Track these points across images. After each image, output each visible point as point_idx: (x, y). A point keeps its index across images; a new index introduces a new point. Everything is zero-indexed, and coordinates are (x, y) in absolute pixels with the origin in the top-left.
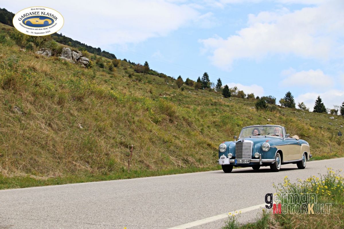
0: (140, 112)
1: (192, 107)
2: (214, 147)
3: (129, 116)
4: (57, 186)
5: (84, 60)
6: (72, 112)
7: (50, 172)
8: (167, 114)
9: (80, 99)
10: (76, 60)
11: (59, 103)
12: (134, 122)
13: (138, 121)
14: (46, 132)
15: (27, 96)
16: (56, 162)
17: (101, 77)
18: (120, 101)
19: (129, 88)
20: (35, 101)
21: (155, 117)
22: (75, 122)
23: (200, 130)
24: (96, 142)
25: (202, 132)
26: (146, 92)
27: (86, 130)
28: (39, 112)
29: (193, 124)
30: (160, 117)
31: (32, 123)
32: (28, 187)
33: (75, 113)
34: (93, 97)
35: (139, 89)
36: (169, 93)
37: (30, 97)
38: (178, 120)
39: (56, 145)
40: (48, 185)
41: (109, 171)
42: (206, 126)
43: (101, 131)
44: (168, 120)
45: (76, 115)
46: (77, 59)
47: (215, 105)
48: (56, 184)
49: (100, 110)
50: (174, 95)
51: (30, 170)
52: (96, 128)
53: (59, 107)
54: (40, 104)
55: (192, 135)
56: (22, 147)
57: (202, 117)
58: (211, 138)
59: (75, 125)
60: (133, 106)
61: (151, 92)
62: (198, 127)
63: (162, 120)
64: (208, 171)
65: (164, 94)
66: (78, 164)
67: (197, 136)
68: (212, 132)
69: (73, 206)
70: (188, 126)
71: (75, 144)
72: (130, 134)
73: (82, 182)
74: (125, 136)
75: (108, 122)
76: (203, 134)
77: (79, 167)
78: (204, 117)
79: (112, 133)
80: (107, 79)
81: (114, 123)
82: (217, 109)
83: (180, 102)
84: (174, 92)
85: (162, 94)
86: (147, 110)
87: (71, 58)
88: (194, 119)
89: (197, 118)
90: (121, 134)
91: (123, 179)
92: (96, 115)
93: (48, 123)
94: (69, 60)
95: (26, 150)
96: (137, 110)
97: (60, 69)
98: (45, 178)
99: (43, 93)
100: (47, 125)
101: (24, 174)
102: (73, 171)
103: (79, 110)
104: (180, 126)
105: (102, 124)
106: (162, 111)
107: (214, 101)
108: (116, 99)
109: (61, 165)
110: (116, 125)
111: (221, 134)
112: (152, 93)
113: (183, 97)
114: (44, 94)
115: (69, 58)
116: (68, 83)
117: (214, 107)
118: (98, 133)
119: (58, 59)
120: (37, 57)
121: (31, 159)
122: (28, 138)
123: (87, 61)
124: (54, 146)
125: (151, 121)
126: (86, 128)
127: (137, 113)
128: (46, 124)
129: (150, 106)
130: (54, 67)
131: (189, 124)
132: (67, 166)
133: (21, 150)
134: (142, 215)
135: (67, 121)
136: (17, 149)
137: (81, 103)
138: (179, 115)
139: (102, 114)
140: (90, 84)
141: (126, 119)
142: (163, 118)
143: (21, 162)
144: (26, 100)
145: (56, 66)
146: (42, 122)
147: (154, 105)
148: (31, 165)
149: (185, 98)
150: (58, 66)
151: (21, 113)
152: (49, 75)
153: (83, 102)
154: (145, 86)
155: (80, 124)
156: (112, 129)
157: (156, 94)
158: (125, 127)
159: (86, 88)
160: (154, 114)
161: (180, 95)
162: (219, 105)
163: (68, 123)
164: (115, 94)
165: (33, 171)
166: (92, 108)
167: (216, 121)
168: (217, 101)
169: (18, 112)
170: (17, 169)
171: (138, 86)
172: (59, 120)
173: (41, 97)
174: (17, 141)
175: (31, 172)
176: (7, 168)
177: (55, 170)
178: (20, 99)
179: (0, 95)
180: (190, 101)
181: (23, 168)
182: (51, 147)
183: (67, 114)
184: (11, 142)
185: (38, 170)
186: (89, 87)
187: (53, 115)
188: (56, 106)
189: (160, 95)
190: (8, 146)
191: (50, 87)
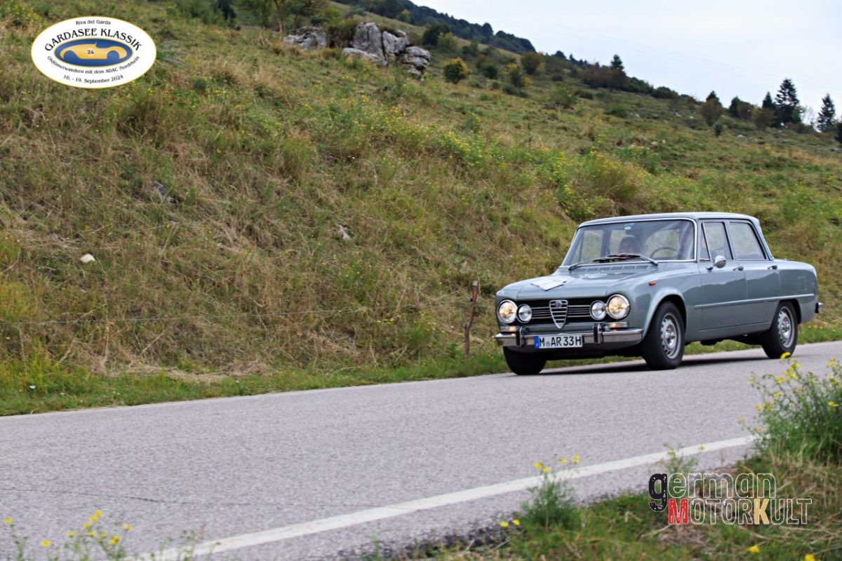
1: (703, 172)
3: (491, 204)
5: (416, 56)
6: (322, 195)
7: (233, 362)
8: (612, 194)
9: (351, 157)
10: (393, 55)
11: (284, 172)
12: (505, 221)
13: (521, 216)
14: (235, 250)
15: (191, 152)
16: (256, 333)
17: (451, 99)
18: (474, 161)
19: (529, 128)
20: (212, 166)
21: (575, 203)
22: (329, 222)
26: (579, 137)
27: (357, 244)
28: (222, 196)
30: (589, 204)
31: (197, 226)
32: (148, 403)
33: (330, 198)
34: (389, 152)
35: (558, 128)
36: (645, 138)
37: (200, 156)
39: (260, 286)
40: (210, 397)
41: (410, 358)
43: (400, 245)
44: (616, 213)
45: (332, 201)
46: (395, 54)
47: (778, 166)
48: (235, 394)
49: (407, 186)
50: (661, 142)
51: (176, 355)
52: (388, 238)
53: (285, 181)
54: (227, 173)
56: (157, 295)
59: (326, 229)
60: (511, 176)
61: (592, 137)
63: (595, 211)
65: (631, 142)
66: (322, 339)
72: (490, 252)
73: (316, 387)
74: (474, 259)
75: (425, 221)
77: (324, 347)
78: (729, 200)
79: (436, 250)
80: (468, 103)
81: (444, 223)
82: (780, 178)
83: (673, 161)
84: (664, 135)
85: (624, 142)
86: (556, 184)
87: (380, 51)
90: (462, 254)
91: (440, 378)
92: (394, 200)
93: (245, 226)
95: (169, 302)
96: (524, 185)
97: (338, 83)
99: (239, 144)
100: (244, 231)
101: (154, 369)
102: (304, 359)
103: (345, 188)
105: (403, 227)
106: (599, 187)
107: (774, 154)
108: (459, 156)
109: (270, 342)
110: (452, 229)
112: (593, 139)
113: (686, 146)
114: (243, 147)
115: (375, 51)
116: (321, 115)
117: (774, 173)
118: (394, 252)
120: (277, 52)
121: (180, 326)
122: (179, 269)
123: (422, 57)
124: (253, 289)
125: (565, 217)
126: (360, 238)
127: (522, 195)
128: (239, 230)
129: (564, 174)
130: (322, 77)
132: (287, 345)
133: (153, 302)
134: (334, 473)
135: (305, 220)
136: (141, 297)
137: (351, 170)
138: (649, 195)
139: (410, 198)
140: (384, 117)
141: (482, 210)
142: (600, 207)
143: (150, 334)
144: (187, 165)
145: (328, 73)
146: (229, 225)
147: (577, 171)
148: (180, 344)
149: (691, 150)
150: (333, 72)
151: (170, 199)
152: (272, 95)
153: (356, 166)
154: (577, 119)
155: (344, 226)
156: (439, 240)
157: (607, 141)
158: (478, 234)
159: (372, 128)
160: (575, 195)
161: (678, 142)
162: (790, 166)
163: (305, 223)
164: (458, 141)
165: (185, 358)
166: (379, 182)
167: (765, 211)
168: (786, 156)
169: (160, 195)
170: (138, 354)
171: (555, 122)
172: (279, 218)
173: (232, 153)
174: (144, 279)
175: (177, 360)
176: (107, 352)
177: (249, 357)
178: (172, 159)
179: (114, 151)
180: (705, 158)
181: (156, 351)
182: (246, 293)
183: (307, 200)
184: (126, 280)
185: (201, 355)
186: (382, 125)
187: (262, 203)
188: (274, 180)
189: (619, 144)
190: (117, 289)
191: (266, 126)
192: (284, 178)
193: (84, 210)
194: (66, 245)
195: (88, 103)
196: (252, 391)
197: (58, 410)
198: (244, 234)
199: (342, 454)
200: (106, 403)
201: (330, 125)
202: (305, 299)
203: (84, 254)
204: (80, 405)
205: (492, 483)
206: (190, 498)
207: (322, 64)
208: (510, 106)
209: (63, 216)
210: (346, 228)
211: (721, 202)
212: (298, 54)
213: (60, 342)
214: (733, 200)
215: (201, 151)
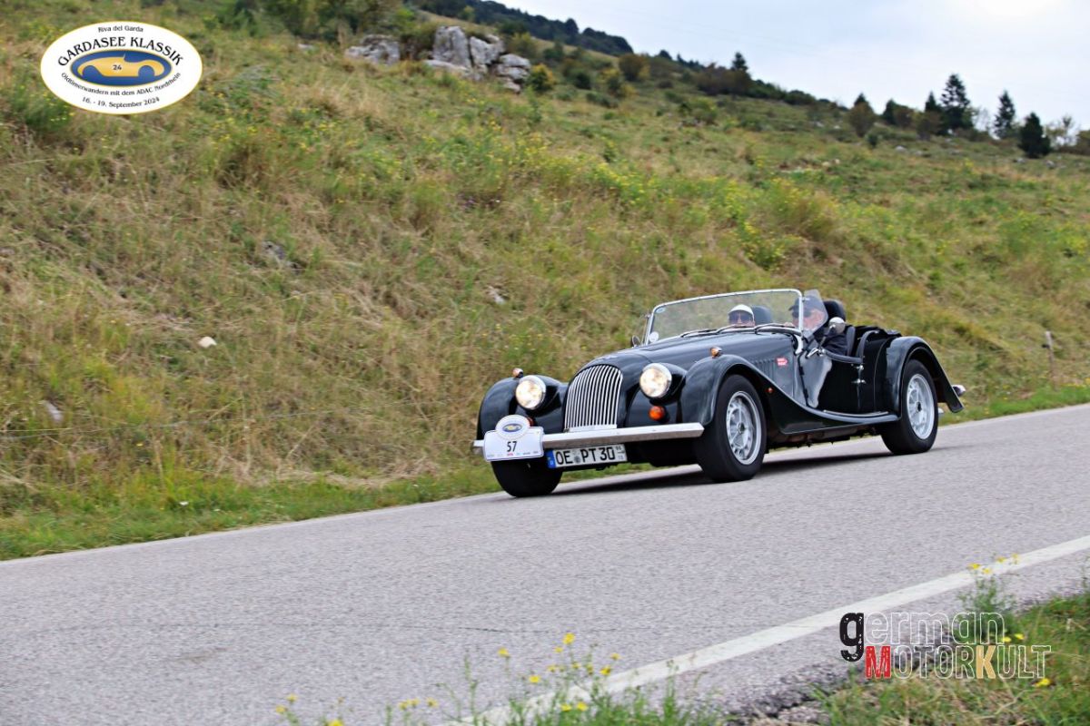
0: (707, 234)
1: (897, 198)
2: (982, 336)
3: (666, 250)
4: (419, 506)
5: (513, 66)
6: (463, 248)
7: (394, 462)
8: (803, 231)
9: (490, 201)
10: (484, 66)
11: (416, 221)
12: (684, 271)
13: (699, 264)
14: (376, 324)
15: (305, 203)
16: (414, 425)
17: (570, 120)
18: (634, 198)
19: (671, 151)
20: (332, 220)
21: (758, 244)
22: (477, 282)
23: (926, 280)
24: (554, 349)
25: (932, 287)
26: (734, 161)
27: (514, 308)
28: (349, 257)
29: (900, 262)
30: (778, 245)
31: (325, 295)
32: (317, 517)
33: (475, 253)
34: (536, 192)
35: (708, 150)
36: (814, 157)
37: (316, 207)
38: (845, 252)
39: (413, 366)
40: (386, 505)
42: (947, 264)
43: (567, 307)
44: (809, 254)
45: (478, 257)
46: (487, 65)
47: (984, 185)
48: (415, 502)
49: (564, 233)
50: (834, 162)
51: (327, 457)
52: (552, 299)
53: (420, 233)
54: (351, 228)
55: (897, 299)
56: (296, 381)
57: (933, 234)
58: (970, 307)
59: (477, 291)
60: (679, 214)
61: (749, 160)
62: (920, 272)
63: (786, 254)
64: (958, 422)
65: (797, 163)
67: (916, 301)
68: (970, 285)
69: (446, 574)
70: (882, 268)
71: (476, 358)
75: (591, 276)
76: (938, 294)
78: (939, 232)
79: (606, 311)
80: (591, 124)
81: (612, 276)
82: (989, 201)
83: (854, 186)
84: (835, 153)
85: (789, 163)
86: (733, 221)
87: (468, 62)
88: (905, 241)
89: (916, 240)
92: (550, 251)
93: (382, 293)
94: (458, 70)
95: (311, 391)
96: (695, 224)
97: (427, 105)
98: (379, 482)
99: (360, 191)
101: (307, 474)
103: (489, 240)
104: (852, 272)
105: (569, 285)
106: (785, 222)
107: (977, 172)
108: (618, 191)
109: (434, 434)
110: (622, 284)
111: (1007, 288)
112: (751, 162)
113: (865, 166)
114: (364, 194)
115: (461, 61)
116: (446, 149)
117: (980, 195)
118: (559, 317)
119: (418, 70)
120: (348, 69)
121: (328, 420)
122: (315, 350)
123: (520, 67)
124: (405, 369)
125: (749, 262)
126: (517, 301)
127: (694, 237)
128: (375, 298)
129: (741, 210)
130: (408, 99)
131: (887, 263)
132: (454, 437)
133: (291, 391)
134: (676, 590)
135: (448, 281)
136: (278, 387)
137: (496, 216)
138: (848, 231)
139: (569, 248)
140: (523, 148)
141: (656, 259)
142: (790, 249)
143: (293, 432)
144: (303, 220)
145: (416, 94)
146: (362, 292)
147: (755, 203)
148: (330, 442)
149: (872, 170)
150: (422, 92)
151: (289, 263)
152: (381, 127)
153: (500, 212)
154: (728, 139)
155: (496, 287)
156: (609, 298)
157: (769, 164)
158: (655, 289)
159: (510, 162)
160: (758, 234)
161: (855, 161)
162: (999, 185)
163: (451, 286)
164: (612, 174)
165: (338, 459)
166: (532, 231)
167: (985, 244)
168: (989, 172)
169: (278, 261)
170: (284, 457)
171: (701, 142)
172: (420, 280)
173: (353, 203)
174: (278, 363)
175: (329, 464)
176: (248, 456)
177: (414, 454)
178: (283, 215)
179: (215, 208)
180: (892, 180)
181: (304, 452)
182: (397, 376)
183: (448, 257)
184: (257, 367)
185: (356, 455)
186: (522, 158)
187: (399, 264)
188: (407, 233)
189: (784, 166)
190: (248, 379)
191: (384, 166)
192: (417, 230)
193: (193, 282)
194: (178, 327)
195: (177, 149)
196: (433, 496)
197: (215, 530)
198: (381, 303)
199: (660, 566)
200: (269, 519)
201: (461, 161)
202: (467, 380)
203: (202, 336)
204: (241, 522)
205: (881, 593)
206: (537, 625)
207: (405, 82)
208: (643, 125)
209: (170, 291)
210: (497, 290)
211: (931, 234)
212: (374, 71)
213: (192, 447)
214: (945, 231)
215: (317, 202)
